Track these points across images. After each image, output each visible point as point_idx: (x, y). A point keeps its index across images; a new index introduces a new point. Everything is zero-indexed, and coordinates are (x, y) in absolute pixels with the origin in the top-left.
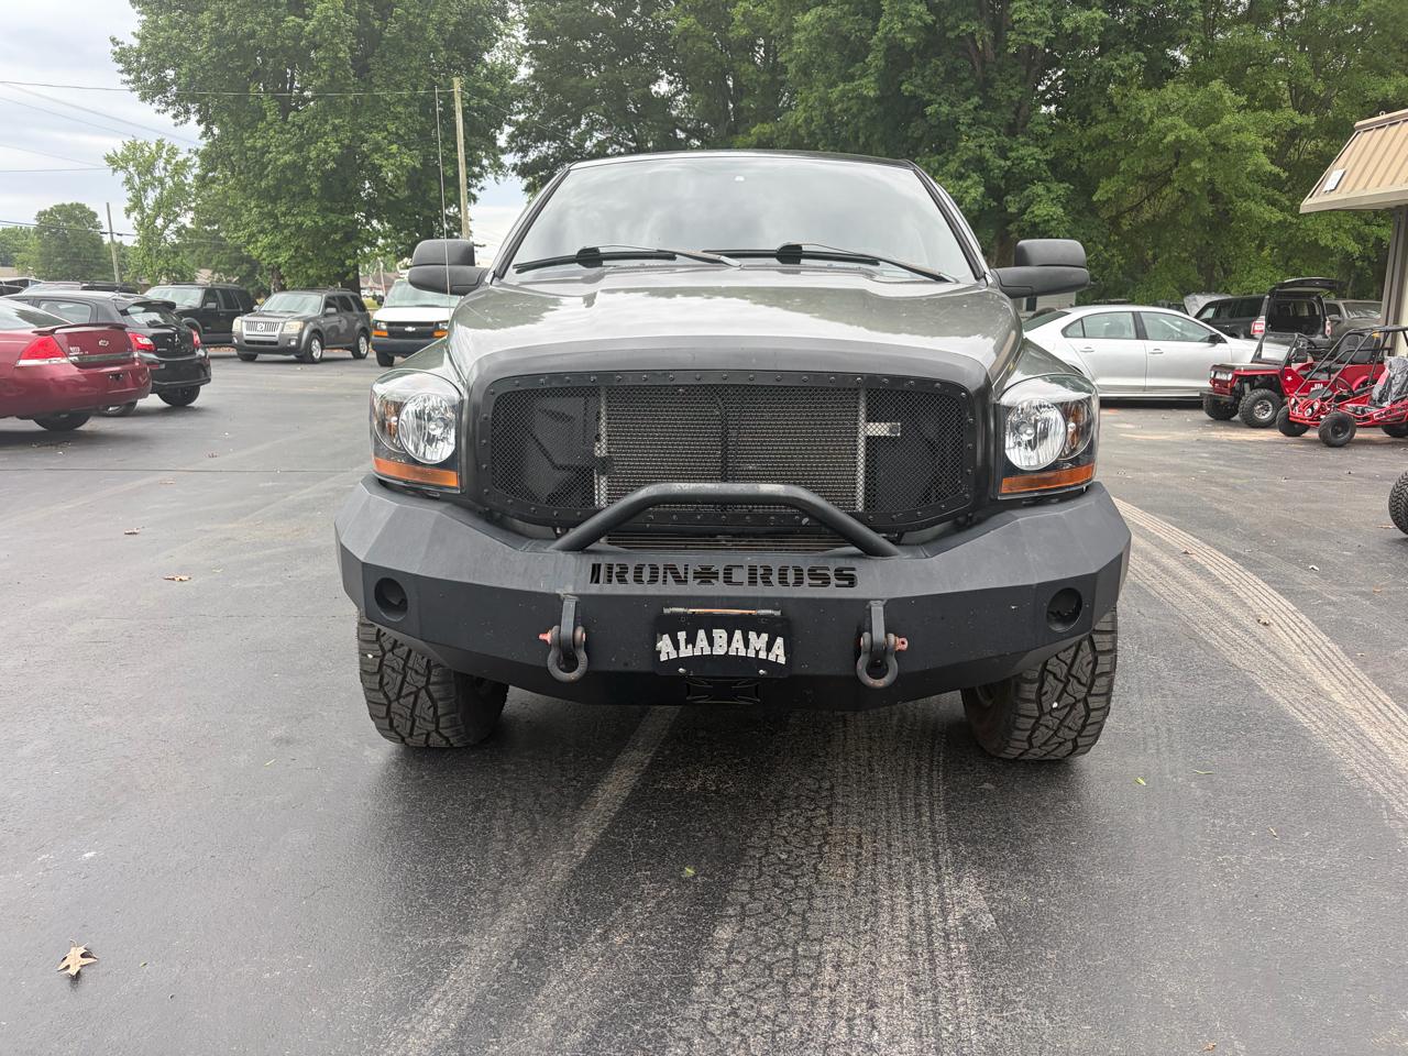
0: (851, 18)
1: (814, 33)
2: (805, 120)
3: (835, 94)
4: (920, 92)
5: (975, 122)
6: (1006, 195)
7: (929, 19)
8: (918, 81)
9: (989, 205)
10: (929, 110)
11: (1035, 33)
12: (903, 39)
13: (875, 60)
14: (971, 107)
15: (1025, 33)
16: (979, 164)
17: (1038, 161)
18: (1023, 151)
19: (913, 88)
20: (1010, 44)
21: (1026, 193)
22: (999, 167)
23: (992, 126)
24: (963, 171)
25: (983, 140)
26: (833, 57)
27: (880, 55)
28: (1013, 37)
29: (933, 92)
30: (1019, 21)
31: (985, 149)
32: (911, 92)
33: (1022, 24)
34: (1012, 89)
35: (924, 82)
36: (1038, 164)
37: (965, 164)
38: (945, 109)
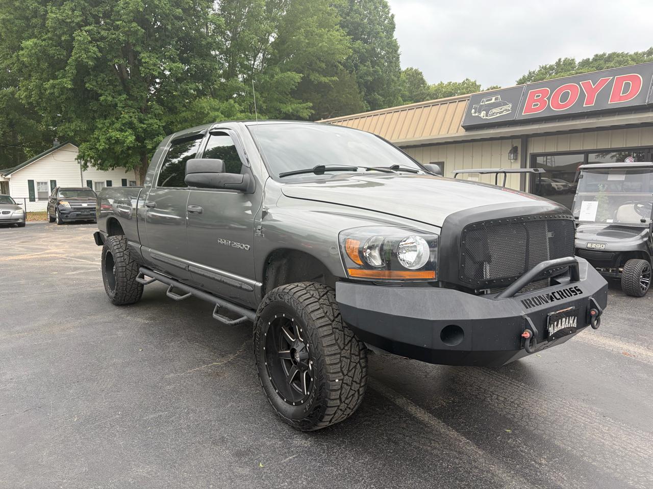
0: (54, 48)
1: (33, 51)
2: (26, 96)
3: (47, 85)
4: (95, 89)
5: (126, 106)
6: (145, 140)
7: (99, 55)
8: (95, 83)
9: (137, 145)
10: (102, 98)
11: (153, 69)
12: (87, 63)
13: (71, 69)
14: (123, 99)
15: (148, 68)
16: (130, 125)
17: (159, 126)
18: (151, 121)
19: (92, 86)
20: (142, 72)
21: (155, 140)
22: (141, 127)
23: (134, 108)
24: (123, 128)
25: (131, 114)
26: (45, 65)
27: (74, 67)
28: (143, 69)
29: (102, 90)
30: (145, 63)
31: (133, 119)
32: (91, 88)
33: (147, 64)
34: (142, 92)
35: (98, 84)
36: (159, 127)
37: (124, 125)
38: (110, 98)
